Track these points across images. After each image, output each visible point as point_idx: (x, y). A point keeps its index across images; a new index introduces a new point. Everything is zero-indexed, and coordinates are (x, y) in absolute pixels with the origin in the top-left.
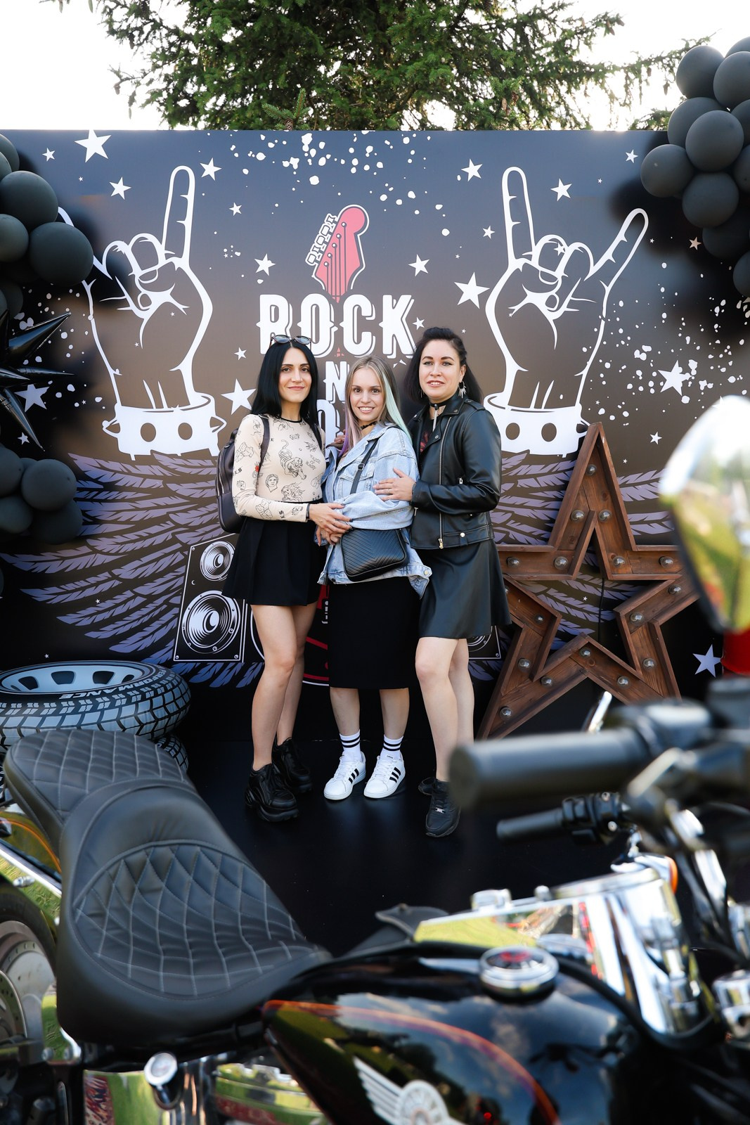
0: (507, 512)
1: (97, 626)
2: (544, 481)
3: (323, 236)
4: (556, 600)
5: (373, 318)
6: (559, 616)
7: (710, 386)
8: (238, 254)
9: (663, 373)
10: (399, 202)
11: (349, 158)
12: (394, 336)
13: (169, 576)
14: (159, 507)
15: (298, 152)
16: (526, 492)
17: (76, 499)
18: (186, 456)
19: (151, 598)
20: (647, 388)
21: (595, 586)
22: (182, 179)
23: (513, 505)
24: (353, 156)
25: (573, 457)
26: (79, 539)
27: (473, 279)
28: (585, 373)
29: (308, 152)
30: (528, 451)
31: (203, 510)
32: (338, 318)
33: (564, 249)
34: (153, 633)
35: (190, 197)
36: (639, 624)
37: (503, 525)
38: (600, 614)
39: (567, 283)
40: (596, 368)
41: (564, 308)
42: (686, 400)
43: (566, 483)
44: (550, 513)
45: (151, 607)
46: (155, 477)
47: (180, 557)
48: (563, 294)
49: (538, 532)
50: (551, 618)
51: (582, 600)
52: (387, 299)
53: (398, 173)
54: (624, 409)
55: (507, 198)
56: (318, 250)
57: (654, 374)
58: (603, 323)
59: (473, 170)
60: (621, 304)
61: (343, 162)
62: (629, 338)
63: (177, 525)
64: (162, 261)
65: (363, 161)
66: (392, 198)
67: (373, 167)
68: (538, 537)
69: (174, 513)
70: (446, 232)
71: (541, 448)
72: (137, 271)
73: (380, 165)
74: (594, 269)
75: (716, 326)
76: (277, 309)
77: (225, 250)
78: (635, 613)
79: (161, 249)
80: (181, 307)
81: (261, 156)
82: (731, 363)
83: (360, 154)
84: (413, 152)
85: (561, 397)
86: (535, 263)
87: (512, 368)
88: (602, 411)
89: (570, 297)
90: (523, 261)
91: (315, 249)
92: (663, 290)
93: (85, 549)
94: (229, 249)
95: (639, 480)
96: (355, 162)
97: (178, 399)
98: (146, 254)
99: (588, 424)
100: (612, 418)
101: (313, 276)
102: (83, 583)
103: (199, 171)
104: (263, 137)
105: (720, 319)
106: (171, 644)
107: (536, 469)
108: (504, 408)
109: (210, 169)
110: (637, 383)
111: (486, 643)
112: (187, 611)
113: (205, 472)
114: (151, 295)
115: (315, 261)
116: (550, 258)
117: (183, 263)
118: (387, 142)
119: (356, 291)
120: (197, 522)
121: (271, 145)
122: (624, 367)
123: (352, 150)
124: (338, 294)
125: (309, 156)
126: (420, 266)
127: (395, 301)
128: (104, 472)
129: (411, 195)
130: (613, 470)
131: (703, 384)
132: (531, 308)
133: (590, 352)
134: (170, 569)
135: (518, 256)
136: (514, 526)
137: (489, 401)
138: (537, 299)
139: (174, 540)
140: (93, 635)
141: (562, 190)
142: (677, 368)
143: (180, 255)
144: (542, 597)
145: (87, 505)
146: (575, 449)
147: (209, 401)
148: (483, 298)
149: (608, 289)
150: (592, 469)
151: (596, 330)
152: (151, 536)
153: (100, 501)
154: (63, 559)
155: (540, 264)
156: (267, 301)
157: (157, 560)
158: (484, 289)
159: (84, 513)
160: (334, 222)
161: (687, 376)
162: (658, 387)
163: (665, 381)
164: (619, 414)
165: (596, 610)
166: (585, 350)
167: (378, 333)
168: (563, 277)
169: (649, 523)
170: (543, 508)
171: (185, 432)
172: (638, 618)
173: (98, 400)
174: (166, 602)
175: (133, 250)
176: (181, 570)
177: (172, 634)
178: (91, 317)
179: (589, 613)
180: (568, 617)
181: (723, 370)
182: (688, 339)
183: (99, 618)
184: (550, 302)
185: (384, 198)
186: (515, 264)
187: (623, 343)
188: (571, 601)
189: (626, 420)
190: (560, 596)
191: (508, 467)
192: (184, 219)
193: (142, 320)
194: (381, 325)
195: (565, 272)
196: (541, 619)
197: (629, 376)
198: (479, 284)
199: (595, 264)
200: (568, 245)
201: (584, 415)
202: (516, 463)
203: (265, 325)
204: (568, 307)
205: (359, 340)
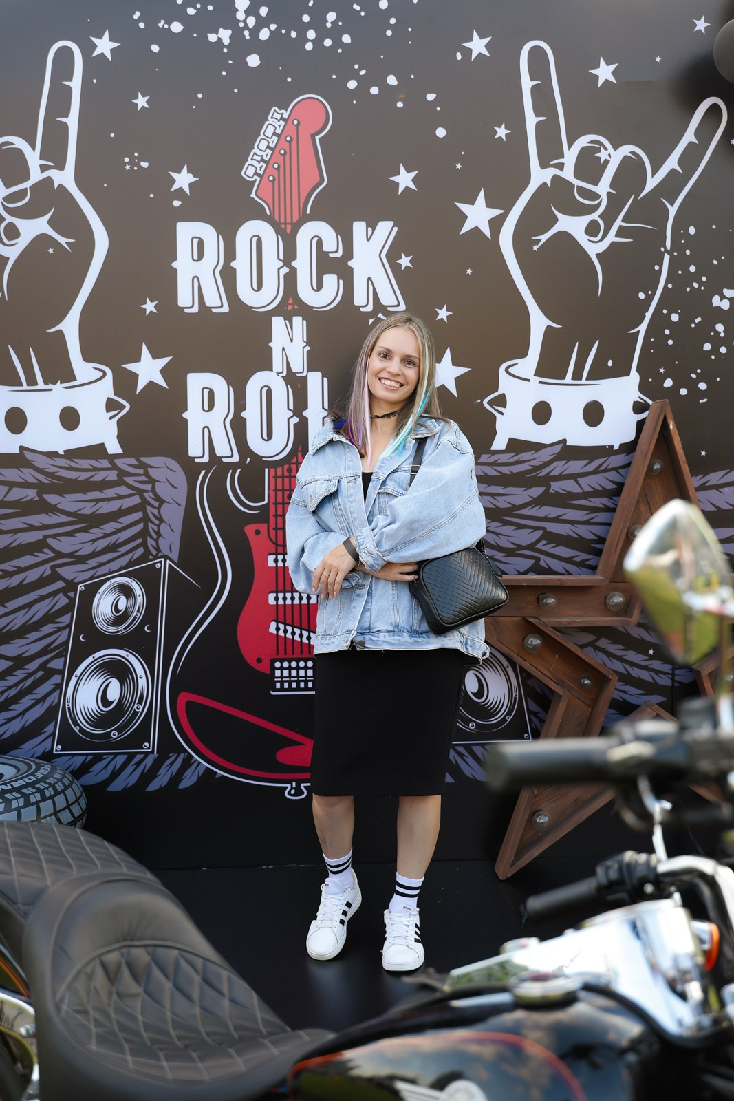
0: (535, 529)
2: (587, 483)
3: (267, 138)
4: (610, 655)
5: (339, 254)
6: (614, 679)
8: (145, 165)
10: (374, 90)
11: (303, 29)
12: (369, 279)
13: (47, 629)
14: (32, 528)
15: (232, 23)
16: (562, 500)
18: (71, 454)
19: (20, 662)
22: (64, 63)
23: (545, 519)
24: (307, 26)
25: (629, 448)
27: (481, 197)
28: (642, 328)
29: (245, 21)
30: (564, 441)
31: (97, 532)
32: (290, 254)
33: (609, 155)
34: (23, 713)
35: (76, 84)
37: (531, 547)
38: (673, 674)
39: (615, 203)
40: (659, 321)
41: (612, 237)
43: (620, 486)
44: (599, 530)
45: (20, 674)
46: (25, 485)
47: (62, 601)
48: (609, 217)
49: (581, 556)
50: (601, 679)
51: (647, 654)
52: (359, 228)
53: (371, 49)
54: (700, 378)
55: (527, 84)
56: (259, 158)
58: (667, 258)
60: (692, 230)
61: (294, 34)
62: (704, 279)
63: (59, 555)
64: (36, 176)
65: (322, 33)
66: (364, 84)
67: (337, 42)
68: (582, 564)
69: (54, 536)
70: (441, 132)
71: (583, 436)
73: (346, 39)
74: (652, 182)
76: (201, 243)
77: (127, 160)
79: (33, 158)
80: (63, 241)
81: (177, 27)
83: (318, 23)
84: (393, 21)
85: (610, 363)
86: (568, 174)
87: (539, 323)
88: (668, 383)
89: (618, 222)
90: (552, 171)
91: (255, 157)
94: (132, 158)
95: (724, 480)
96: (311, 34)
97: (59, 372)
98: (12, 165)
99: (650, 402)
100: (683, 392)
101: (253, 195)
103: (88, 48)
106: (50, 728)
107: (576, 466)
108: (529, 380)
109: (104, 46)
110: (717, 342)
111: (509, 719)
112: (74, 680)
113: (99, 477)
114: (20, 223)
115: (256, 174)
116: (589, 166)
117: (65, 178)
118: (357, 7)
119: (314, 216)
120: (87, 550)
121: (191, 11)
122: (698, 320)
123: (306, 18)
124: (289, 221)
125: (246, 27)
126: (405, 179)
127: (370, 230)
129: (392, 80)
130: (685, 468)
132: (565, 236)
133: (649, 299)
134: (49, 618)
135: (544, 164)
136: (547, 548)
137: (507, 370)
138: (574, 226)
139: (54, 577)
141: (604, 72)
143: (61, 166)
144: (590, 650)
146: (630, 436)
147: (105, 374)
148: (496, 224)
149: (673, 210)
150: (657, 467)
151: (657, 268)
152: (20, 570)
155: (577, 175)
156: (186, 232)
157: (29, 605)
158: (496, 212)
160: (282, 119)
164: (692, 386)
165: (667, 669)
166: (642, 296)
167: (346, 276)
168: (609, 194)
170: (587, 522)
171: (70, 418)
174: (43, 667)
176: (65, 619)
177: (51, 714)
179: (657, 672)
180: (626, 679)
184: (592, 229)
185: (352, 84)
186: (540, 176)
187: (696, 285)
188: (631, 656)
189: (703, 394)
190: (615, 649)
191: (536, 463)
192: (66, 116)
193: (7, 259)
194: (350, 263)
195: (612, 186)
196: (587, 682)
197: (705, 332)
198: (489, 204)
199: (653, 175)
200: (615, 149)
201: (643, 388)
202: (547, 459)
203: (184, 265)
204: (617, 235)
205: (320, 286)
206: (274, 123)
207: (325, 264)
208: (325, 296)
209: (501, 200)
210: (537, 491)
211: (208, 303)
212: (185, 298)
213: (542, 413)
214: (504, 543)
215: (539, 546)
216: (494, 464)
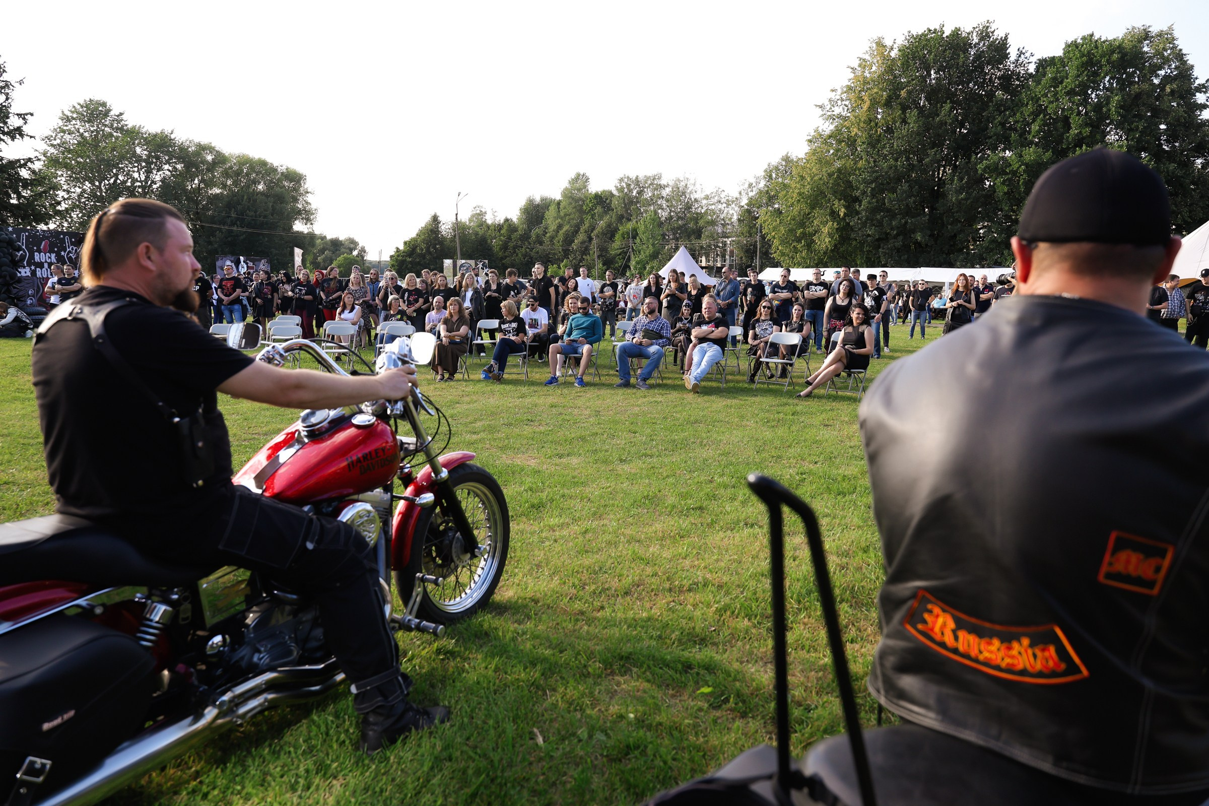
97: (24, 267)
116: (72, 249)
156: (36, 253)
206: (43, 243)
207: (49, 258)
208: (49, 261)
209: (65, 252)
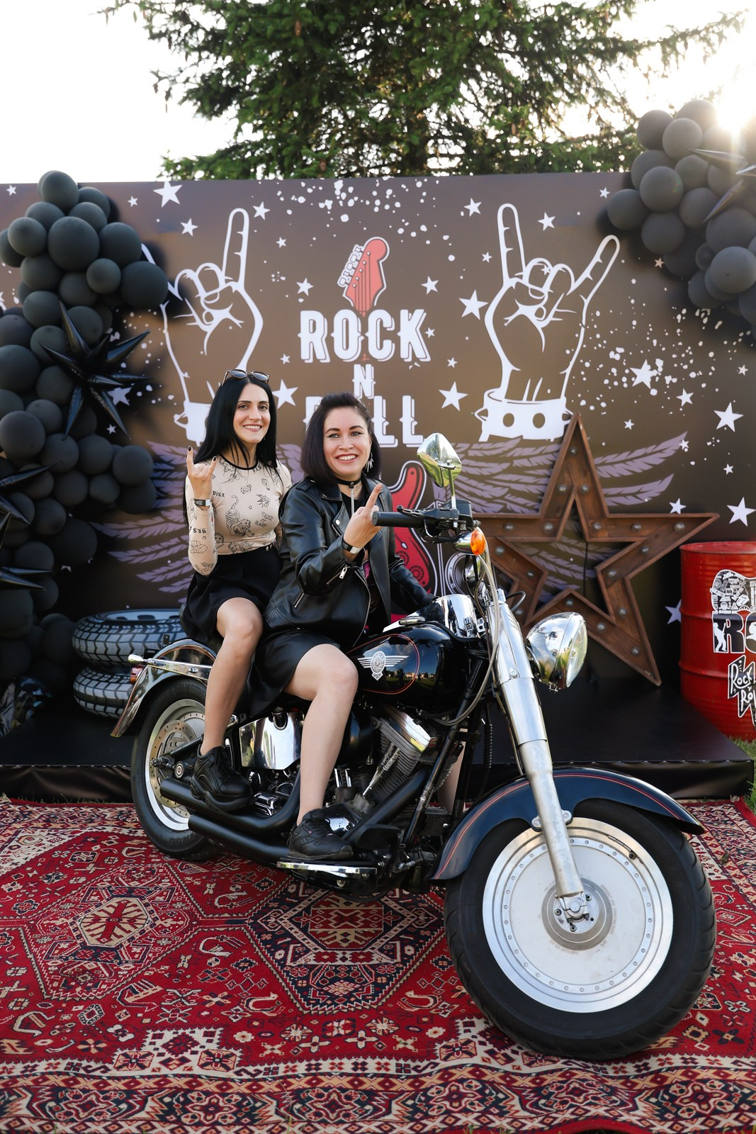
0: (504, 487)
1: (168, 583)
2: (535, 461)
4: (547, 561)
5: (393, 329)
6: (546, 573)
7: (675, 380)
8: (283, 278)
9: (635, 370)
10: (414, 234)
11: (373, 199)
12: (410, 343)
15: (331, 195)
16: (520, 471)
17: (153, 479)
20: (621, 383)
21: (580, 549)
22: (239, 219)
23: (510, 482)
24: (375, 198)
25: (559, 441)
26: (153, 511)
27: (475, 295)
28: (568, 371)
29: (340, 196)
30: (522, 436)
32: (365, 329)
33: (550, 270)
35: (245, 233)
36: (614, 579)
37: (502, 498)
38: (583, 573)
39: (553, 298)
40: (578, 367)
41: (550, 318)
42: (654, 392)
43: (553, 463)
44: (541, 488)
48: (549, 306)
49: (531, 503)
50: (539, 573)
51: (569, 560)
52: (404, 313)
53: (412, 211)
54: (602, 400)
55: (502, 229)
56: (347, 274)
57: (627, 371)
58: (583, 330)
59: (473, 207)
60: (598, 314)
61: (368, 203)
62: (605, 342)
64: (223, 285)
65: (384, 202)
66: (408, 230)
67: (393, 207)
68: (531, 508)
70: (451, 258)
71: (532, 433)
72: (202, 293)
73: (398, 205)
74: (575, 285)
75: (678, 331)
76: (314, 323)
77: (273, 276)
78: (610, 570)
79: (221, 275)
80: (238, 322)
81: (302, 200)
82: (691, 361)
83: (381, 196)
84: (424, 194)
85: (549, 391)
86: (525, 281)
87: (507, 368)
88: (583, 403)
89: (555, 309)
90: (515, 280)
91: (345, 273)
92: (633, 301)
93: (159, 519)
94: (276, 275)
95: (615, 459)
96: (378, 202)
98: (209, 280)
99: (572, 414)
100: (592, 408)
101: (344, 295)
102: (157, 547)
103: (252, 212)
104: (303, 184)
105: (682, 325)
107: (528, 451)
108: (501, 401)
109: (261, 211)
110: (612, 378)
114: (214, 312)
115: (346, 283)
116: (538, 277)
117: (239, 286)
118: (404, 186)
119: (379, 307)
121: (310, 190)
122: (601, 366)
123: (375, 193)
124: (364, 309)
125: (341, 199)
126: (430, 285)
127: (410, 314)
128: (174, 456)
129: (424, 228)
130: (589, 452)
131: (668, 379)
132: (523, 318)
133: (572, 354)
135: (511, 276)
136: (511, 498)
137: (488, 395)
138: (527, 311)
140: (165, 589)
141: (547, 222)
142: (646, 366)
143: (236, 279)
144: (535, 558)
145: (160, 483)
146: (560, 433)
148: (483, 311)
149: (587, 302)
150: (573, 451)
151: (577, 335)
153: (172, 480)
154: (142, 527)
155: (531, 282)
156: (306, 317)
158: (483, 304)
159: (158, 489)
160: (361, 251)
161: (655, 373)
162: (630, 383)
163: (635, 376)
164: (597, 404)
165: (581, 569)
166: (568, 352)
167: (397, 341)
168: (549, 292)
169: (625, 495)
170: (535, 484)
172: (612, 573)
173: (171, 397)
175: (200, 276)
178: (165, 331)
179: (575, 571)
180: (551, 573)
181: (685, 367)
182: (655, 342)
183: (170, 575)
184: (539, 313)
185: (401, 231)
186: (509, 283)
187: (600, 346)
188: (560, 561)
189: (604, 409)
190: (550, 557)
191: (505, 449)
192: (239, 251)
193: (206, 333)
194: (399, 334)
195: (551, 288)
196: (531, 574)
197: (605, 373)
198: (479, 299)
199: (576, 280)
200: (553, 266)
201: (568, 406)
202: (511, 447)
203: (305, 335)
204: (554, 316)
205: (381, 347)
206: (356, 253)
207: (385, 334)
208: (383, 353)
209: (486, 297)
210: (505, 466)
211: (318, 357)
212: (305, 355)
213: (509, 420)
214: (486, 495)
215: (506, 497)
216: (481, 449)
